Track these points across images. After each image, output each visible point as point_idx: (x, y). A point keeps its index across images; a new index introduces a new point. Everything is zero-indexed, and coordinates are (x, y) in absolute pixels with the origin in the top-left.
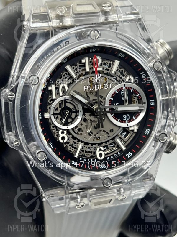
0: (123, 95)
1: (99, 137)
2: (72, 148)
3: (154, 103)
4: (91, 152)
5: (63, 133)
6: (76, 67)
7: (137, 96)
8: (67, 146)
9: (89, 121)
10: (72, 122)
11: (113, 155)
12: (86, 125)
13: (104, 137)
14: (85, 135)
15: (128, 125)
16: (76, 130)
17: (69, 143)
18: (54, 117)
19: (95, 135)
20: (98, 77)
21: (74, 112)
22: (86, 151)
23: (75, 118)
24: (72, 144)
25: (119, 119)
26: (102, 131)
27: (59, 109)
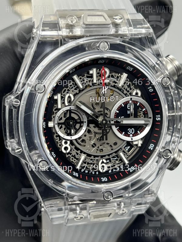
1: (102, 150)
2: (74, 159)
3: (160, 118)
4: (93, 164)
5: (66, 143)
6: (84, 77)
8: (69, 156)
9: (93, 132)
10: (76, 133)
11: (116, 169)
12: (89, 137)
13: (107, 150)
14: (88, 146)
15: (132, 139)
16: (79, 141)
17: (71, 153)
18: (58, 126)
19: (98, 147)
20: (105, 89)
21: (78, 123)
22: (88, 162)
23: (79, 128)
24: (75, 155)
26: (106, 143)
27: (64, 119)
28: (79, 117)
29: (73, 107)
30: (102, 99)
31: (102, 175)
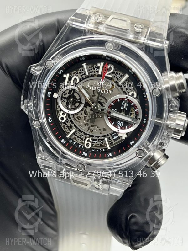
0: (123, 105)
1: (92, 130)
2: (68, 129)
3: (146, 122)
4: (82, 139)
5: (63, 114)
6: (93, 67)
7: (136, 110)
8: (64, 126)
9: (88, 113)
10: (74, 109)
11: (99, 150)
12: (85, 116)
13: (96, 132)
14: (82, 123)
15: (118, 131)
16: (75, 117)
17: (67, 124)
18: (62, 99)
19: (90, 127)
20: (102, 81)
21: (78, 102)
22: (78, 136)
23: (78, 106)
24: (69, 126)
25: (113, 123)
26: (96, 126)
27: (68, 95)
28: (80, 97)
29: (76, 88)
30: (97, 89)
31: (86, 150)
